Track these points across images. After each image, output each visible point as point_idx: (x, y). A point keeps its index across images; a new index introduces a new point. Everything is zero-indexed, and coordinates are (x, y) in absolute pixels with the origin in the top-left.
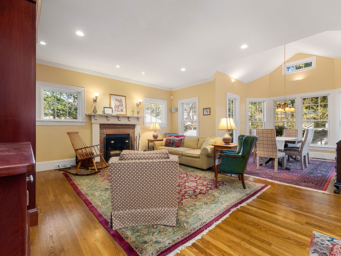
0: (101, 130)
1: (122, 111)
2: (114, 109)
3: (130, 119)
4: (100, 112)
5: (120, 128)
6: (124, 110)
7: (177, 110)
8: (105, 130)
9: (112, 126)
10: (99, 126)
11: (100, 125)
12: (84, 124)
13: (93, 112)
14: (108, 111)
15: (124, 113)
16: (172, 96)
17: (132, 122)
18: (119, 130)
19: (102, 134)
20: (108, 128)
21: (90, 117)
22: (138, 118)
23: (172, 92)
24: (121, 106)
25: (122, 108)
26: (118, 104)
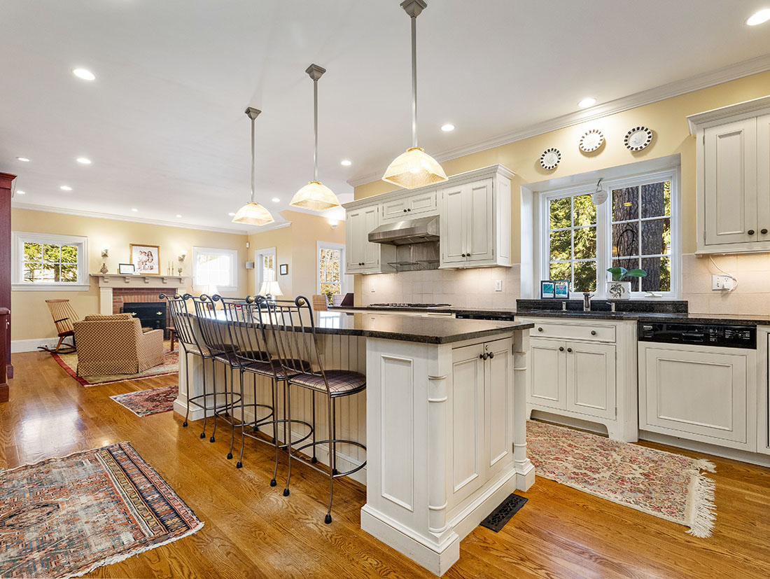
0: (116, 297)
1: (152, 269)
2: (137, 267)
3: (165, 281)
4: (112, 271)
5: (148, 294)
6: (156, 267)
7: (253, 265)
8: (122, 297)
9: (134, 291)
10: (111, 291)
11: (114, 289)
12: (87, 289)
13: (101, 271)
14: (126, 270)
15: (155, 271)
16: (247, 244)
17: (169, 285)
18: (146, 296)
19: (116, 302)
20: (127, 294)
21: (96, 278)
22: (180, 279)
23: (247, 236)
24: (150, 260)
25: (151, 264)
26: (145, 258)
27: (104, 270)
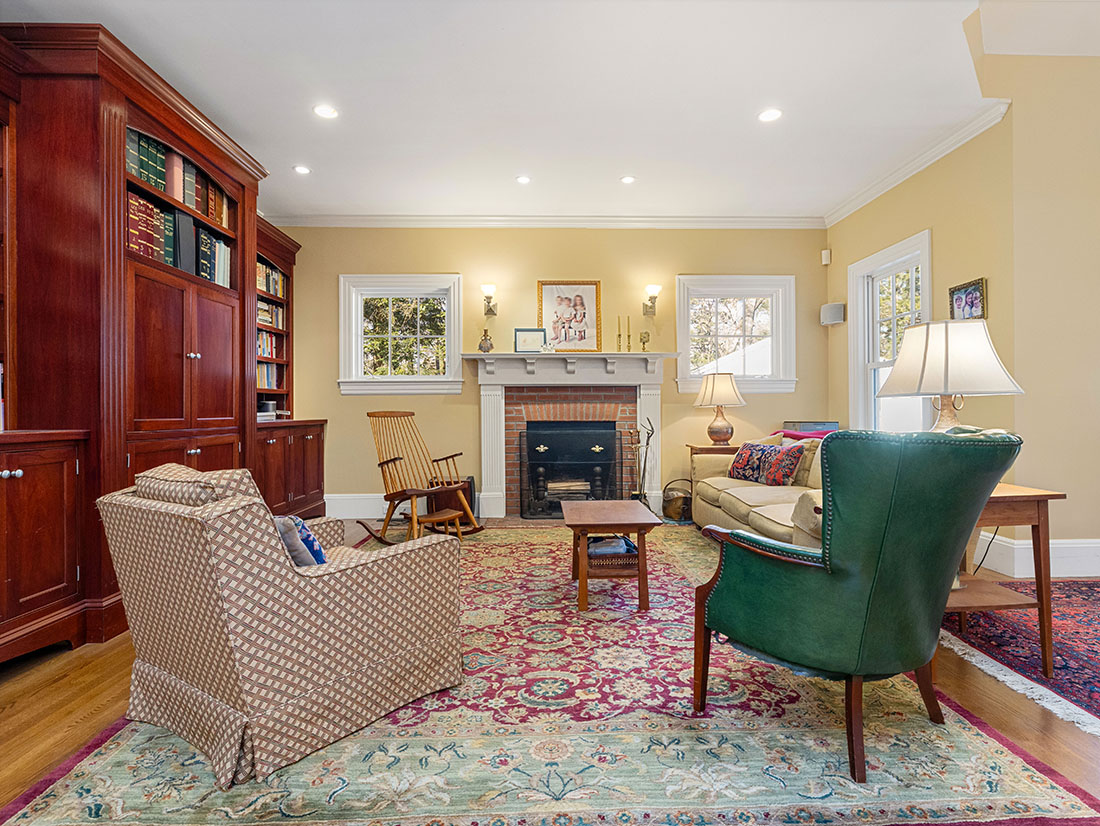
0: (510, 408)
1: (582, 338)
2: (550, 334)
3: (609, 368)
4: (502, 347)
5: (576, 400)
6: (591, 332)
7: (843, 312)
8: (523, 407)
9: (548, 393)
10: (501, 393)
11: (508, 389)
12: (458, 389)
13: (480, 348)
14: (530, 343)
15: (590, 344)
16: (825, 253)
17: (620, 377)
18: (572, 406)
19: (513, 419)
20: (532, 400)
21: (473, 363)
22: (646, 361)
23: (825, 231)
24: (578, 318)
25: (581, 327)
26: (568, 312)
27: (486, 346)
